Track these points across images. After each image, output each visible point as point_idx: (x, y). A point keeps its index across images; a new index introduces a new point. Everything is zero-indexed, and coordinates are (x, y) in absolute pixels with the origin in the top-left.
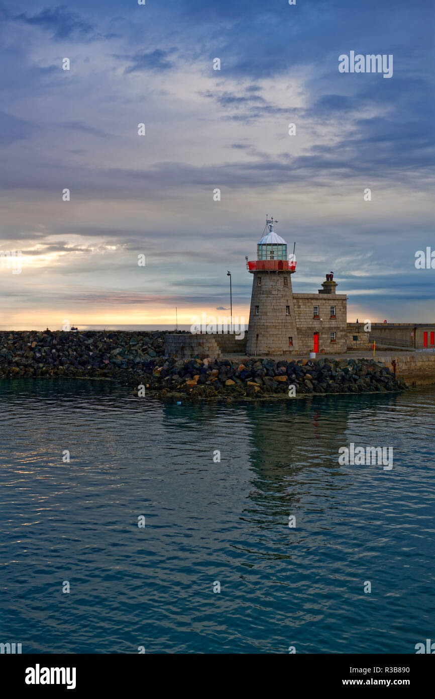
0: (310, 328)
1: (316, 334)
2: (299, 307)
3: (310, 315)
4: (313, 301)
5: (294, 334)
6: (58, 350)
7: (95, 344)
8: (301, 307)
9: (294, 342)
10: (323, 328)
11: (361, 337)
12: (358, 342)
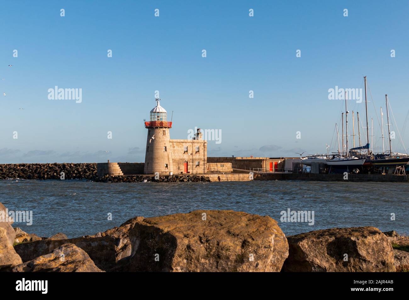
0: (181, 159)
1: (186, 162)
2: (174, 147)
3: (181, 152)
4: (183, 144)
5: (170, 162)
8: (175, 147)
9: (169, 167)
10: (191, 159)
11: (226, 165)
12: (224, 168)
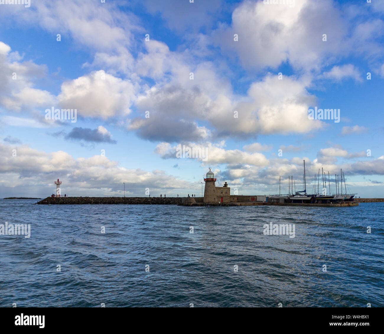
0: (220, 196)
1: (222, 197)
3: (220, 192)
4: (221, 189)
5: (216, 197)
6: (156, 202)
7: (166, 200)
8: (218, 190)
9: (216, 199)
10: (224, 196)
